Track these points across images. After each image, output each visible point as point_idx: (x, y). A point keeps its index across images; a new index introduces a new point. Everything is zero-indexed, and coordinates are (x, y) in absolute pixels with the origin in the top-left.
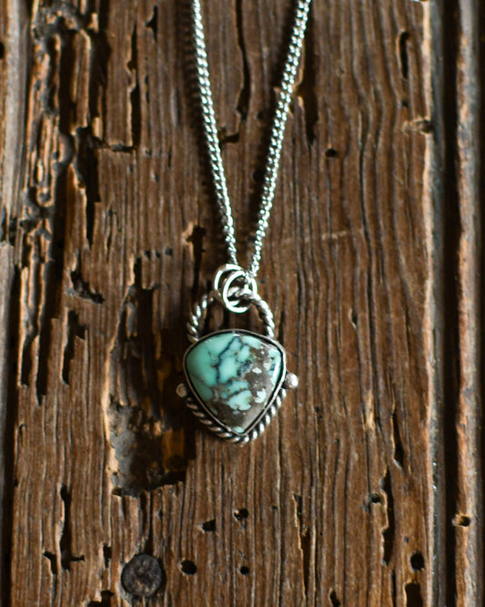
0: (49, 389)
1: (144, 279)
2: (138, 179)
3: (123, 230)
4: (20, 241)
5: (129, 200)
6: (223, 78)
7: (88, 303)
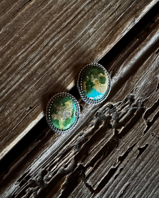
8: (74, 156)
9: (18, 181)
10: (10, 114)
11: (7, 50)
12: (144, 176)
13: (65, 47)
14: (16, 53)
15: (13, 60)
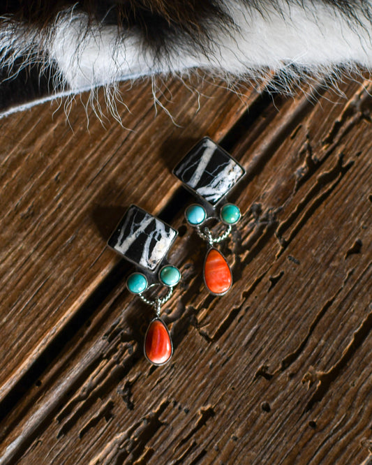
0: (69, 434)
1: (163, 415)
2: (202, 359)
3: (172, 380)
4: (114, 342)
5: (188, 367)
6: (288, 340)
7: (124, 405)
8: (180, 297)
9: (105, 335)
10: (85, 245)
11: (68, 153)
12: (279, 316)
13: (154, 139)
14: (81, 155)
15: (79, 166)
